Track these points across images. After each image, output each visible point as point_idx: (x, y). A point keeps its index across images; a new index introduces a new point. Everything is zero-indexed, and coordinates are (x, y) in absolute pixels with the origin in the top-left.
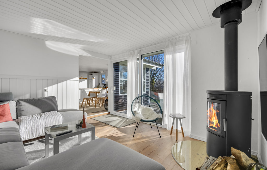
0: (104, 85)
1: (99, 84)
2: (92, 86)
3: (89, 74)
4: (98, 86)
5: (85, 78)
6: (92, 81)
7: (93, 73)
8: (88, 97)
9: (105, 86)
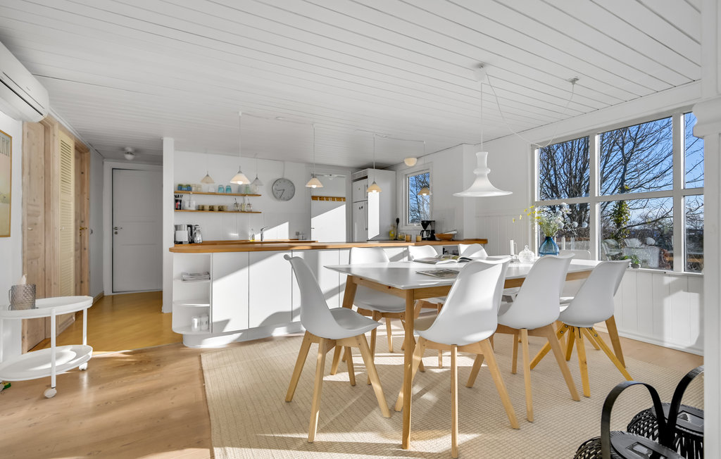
0: (425, 224)
1: (398, 221)
2: (367, 229)
3: (353, 176)
4: (391, 228)
5: (339, 199)
6: (364, 208)
7: (370, 172)
8: (335, 330)
9: (429, 228)
